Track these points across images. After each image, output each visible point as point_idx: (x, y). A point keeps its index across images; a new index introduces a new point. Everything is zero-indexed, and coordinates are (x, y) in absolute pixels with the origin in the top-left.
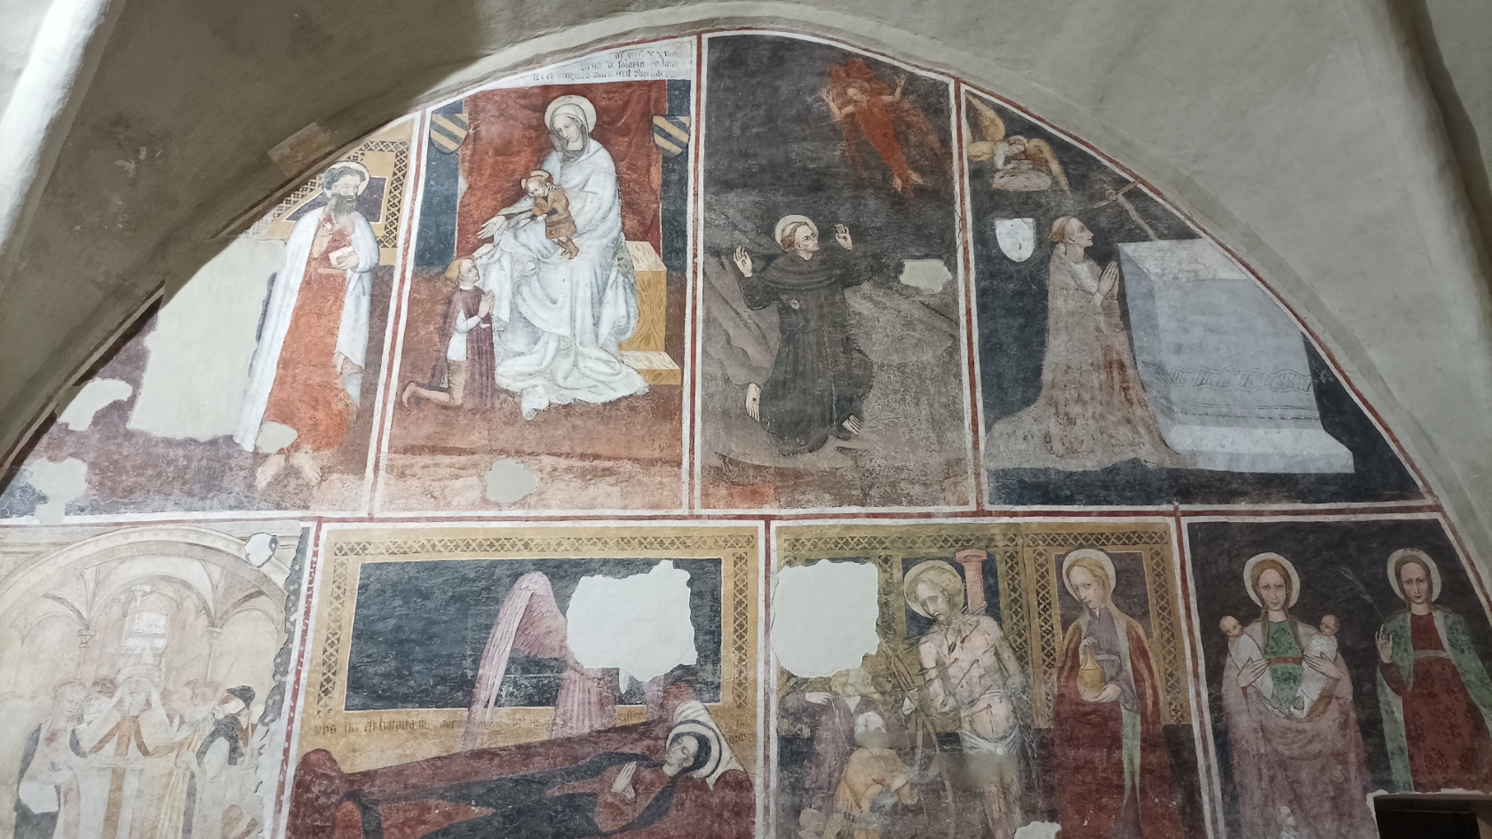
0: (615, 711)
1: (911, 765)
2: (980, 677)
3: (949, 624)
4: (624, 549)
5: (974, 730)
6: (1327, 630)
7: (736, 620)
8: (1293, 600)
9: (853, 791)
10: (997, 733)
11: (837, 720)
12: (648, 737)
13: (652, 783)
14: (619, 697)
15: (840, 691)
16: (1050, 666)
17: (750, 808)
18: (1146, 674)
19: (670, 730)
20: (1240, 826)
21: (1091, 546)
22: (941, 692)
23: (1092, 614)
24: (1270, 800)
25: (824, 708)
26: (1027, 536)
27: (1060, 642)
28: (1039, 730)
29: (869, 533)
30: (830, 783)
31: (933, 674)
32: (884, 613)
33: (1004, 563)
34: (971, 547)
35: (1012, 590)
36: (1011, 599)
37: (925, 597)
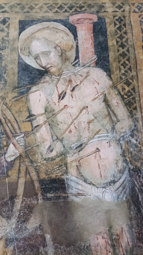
2: (89, 123)
3: (60, 75)
5: (80, 175)
22: (48, 137)
31: (41, 120)
33: (113, 24)
34: (84, 12)
35: (120, 46)
36: (119, 53)
37: (38, 52)
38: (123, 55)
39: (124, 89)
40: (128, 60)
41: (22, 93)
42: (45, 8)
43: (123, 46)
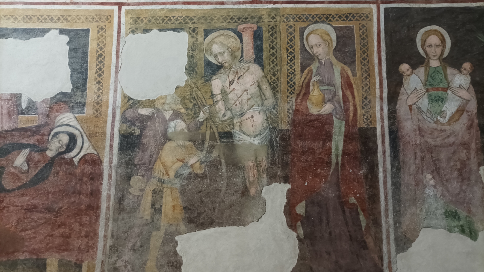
0: (18, 119)
1: (202, 151)
2: (248, 100)
3: (231, 68)
4: (27, 22)
5: (241, 130)
6: (465, 72)
7: (97, 65)
8: (446, 54)
9: (164, 166)
10: (256, 132)
11: (157, 125)
12: (38, 134)
13: (39, 161)
14: (21, 111)
15: (160, 108)
16: (292, 93)
17: (100, 175)
18: (350, 98)
19: (51, 130)
20: (400, 185)
21: (323, 22)
22: (223, 108)
23: (320, 62)
24: (420, 170)
25: (150, 118)
26: (283, 16)
27: (299, 79)
28: (281, 130)
29: (184, 14)
30: (150, 161)
31: (219, 97)
32: (191, 62)
33: (268, 32)
34: (247, 22)
35: (271, 48)
36: (270, 53)
37: (217, 52)
38: (273, 54)
39: (271, 78)
40: (276, 58)
41: (207, 81)
42: (221, 20)
43: (273, 48)
